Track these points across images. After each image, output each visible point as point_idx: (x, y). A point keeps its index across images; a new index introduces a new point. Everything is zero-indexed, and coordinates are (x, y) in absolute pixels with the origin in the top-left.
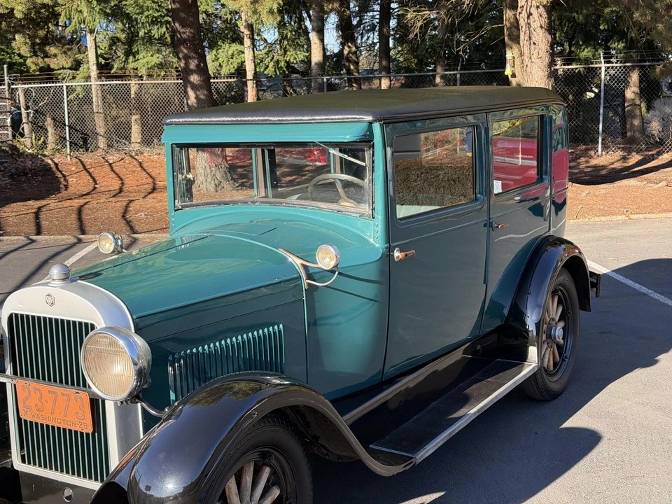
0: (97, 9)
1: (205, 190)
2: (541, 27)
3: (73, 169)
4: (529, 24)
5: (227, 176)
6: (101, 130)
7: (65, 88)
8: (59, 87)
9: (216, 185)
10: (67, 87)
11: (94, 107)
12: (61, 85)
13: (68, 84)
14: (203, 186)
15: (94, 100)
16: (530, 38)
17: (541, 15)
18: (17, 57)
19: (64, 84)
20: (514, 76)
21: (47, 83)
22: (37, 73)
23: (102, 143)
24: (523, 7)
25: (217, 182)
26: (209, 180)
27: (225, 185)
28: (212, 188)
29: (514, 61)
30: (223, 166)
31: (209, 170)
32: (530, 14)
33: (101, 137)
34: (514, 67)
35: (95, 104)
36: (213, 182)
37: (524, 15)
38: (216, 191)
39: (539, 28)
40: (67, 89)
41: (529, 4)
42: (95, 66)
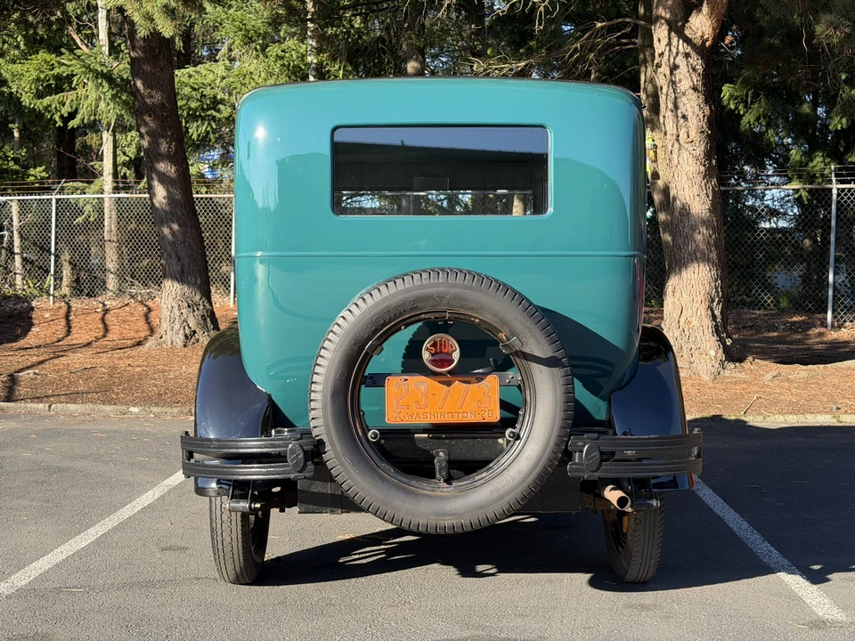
0: (109, 95)
1: (169, 343)
2: (695, 89)
3: (47, 315)
4: (674, 83)
5: (206, 324)
6: (112, 264)
7: (54, 202)
8: (48, 200)
9: (186, 336)
10: (58, 200)
11: (105, 233)
12: (49, 197)
13: (59, 197)
14: (167, 338)
15: (106, 224)
16: (676, 107)
17: (694, 69)
18: (11, 163)
19: (53, 197)
20: (656, 175)
21: (31, 194)
22: (37, 185)
23: (112, 282)
24: (662, 53)
25: (188, 331)
26: (177, 327)
27: (200, 338)
28: (180, 339)
29: (656, 152)
30: (201, 307)
31: (177, 313)
32: (674, 68)
33: (112, 276)
34: (656, 161)
35: (106, 228)
36: (182, 332)
37: (665, 69)
38: (185, 346)
39: (691, 91)
40: (57, 203)
41: (674, 50)
42: (111, 176)
